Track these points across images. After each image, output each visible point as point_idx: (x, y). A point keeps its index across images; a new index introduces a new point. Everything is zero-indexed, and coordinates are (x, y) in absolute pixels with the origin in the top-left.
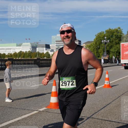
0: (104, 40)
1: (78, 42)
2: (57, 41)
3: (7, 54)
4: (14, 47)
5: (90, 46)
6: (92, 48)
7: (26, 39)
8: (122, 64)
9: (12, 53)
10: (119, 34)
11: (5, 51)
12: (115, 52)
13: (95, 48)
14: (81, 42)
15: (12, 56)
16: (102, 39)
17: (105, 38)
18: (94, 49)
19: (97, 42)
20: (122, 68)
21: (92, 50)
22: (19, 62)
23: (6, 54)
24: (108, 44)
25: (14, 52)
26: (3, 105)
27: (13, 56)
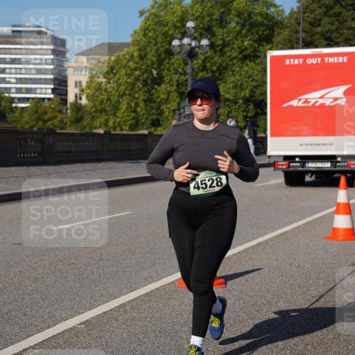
0: (181, 39)
1: (52, 47)
5: (112, 68)
6: (124, 79)
8: (271, 161)
10: (258, 8)
12: (241, 101)
13: (137, 79)
16: (171, 32)
17: (190, 24)
18: (133, 85)
19: (148, 49)
20: (273, 182)
21: (122, 88)
24: (204, 61)
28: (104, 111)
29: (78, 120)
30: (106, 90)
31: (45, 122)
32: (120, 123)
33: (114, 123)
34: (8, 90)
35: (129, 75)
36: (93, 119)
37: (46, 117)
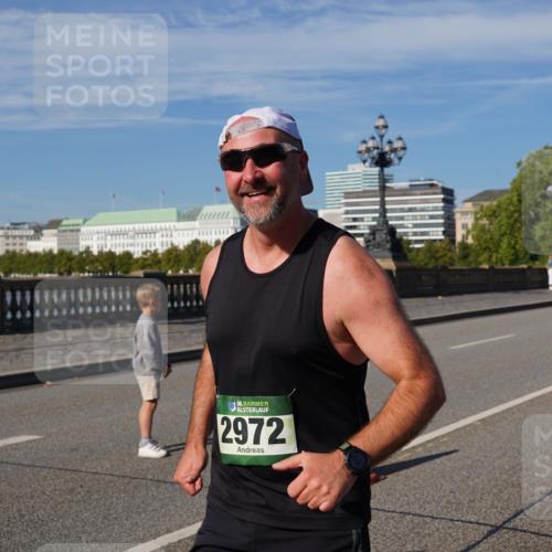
1: (442, 196)
2: (348, 195)
3: (137, 253)
4: (167, 225)
5: (494, 212)
6: (504, 221)
7: (218, 189)
9: (160, 251)
11: (131, 241)
14: (455, 194)
15: (159, 262)
21: (503, 228)
22: (188, 286)
23: (135, 256)
25: (169, 246)
26: (128, 470)
27: (164, 263)
28: (487, 248)
29: (465, 257)
30: (489, 231)
31: (437, 259)
32: (502, 258)
33: (497, 258)
34: (406, 234)
35: (509, 217)
36: (478, 256)
37: (438, 255)
